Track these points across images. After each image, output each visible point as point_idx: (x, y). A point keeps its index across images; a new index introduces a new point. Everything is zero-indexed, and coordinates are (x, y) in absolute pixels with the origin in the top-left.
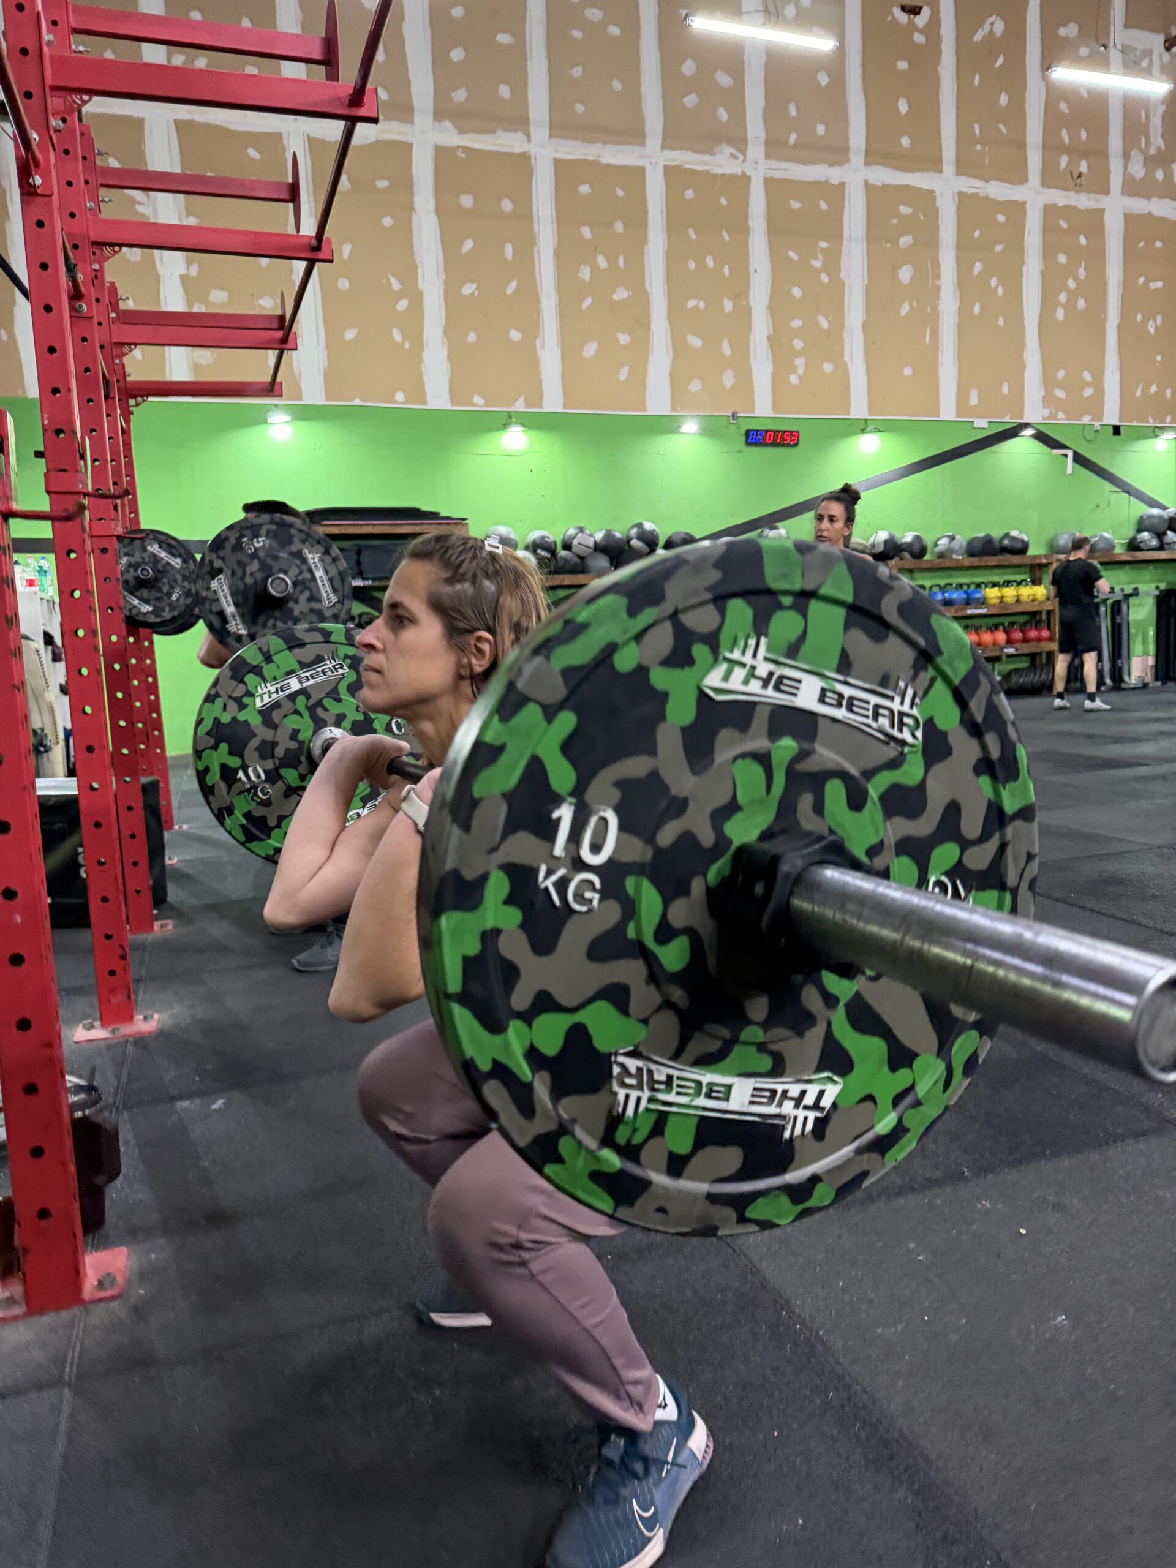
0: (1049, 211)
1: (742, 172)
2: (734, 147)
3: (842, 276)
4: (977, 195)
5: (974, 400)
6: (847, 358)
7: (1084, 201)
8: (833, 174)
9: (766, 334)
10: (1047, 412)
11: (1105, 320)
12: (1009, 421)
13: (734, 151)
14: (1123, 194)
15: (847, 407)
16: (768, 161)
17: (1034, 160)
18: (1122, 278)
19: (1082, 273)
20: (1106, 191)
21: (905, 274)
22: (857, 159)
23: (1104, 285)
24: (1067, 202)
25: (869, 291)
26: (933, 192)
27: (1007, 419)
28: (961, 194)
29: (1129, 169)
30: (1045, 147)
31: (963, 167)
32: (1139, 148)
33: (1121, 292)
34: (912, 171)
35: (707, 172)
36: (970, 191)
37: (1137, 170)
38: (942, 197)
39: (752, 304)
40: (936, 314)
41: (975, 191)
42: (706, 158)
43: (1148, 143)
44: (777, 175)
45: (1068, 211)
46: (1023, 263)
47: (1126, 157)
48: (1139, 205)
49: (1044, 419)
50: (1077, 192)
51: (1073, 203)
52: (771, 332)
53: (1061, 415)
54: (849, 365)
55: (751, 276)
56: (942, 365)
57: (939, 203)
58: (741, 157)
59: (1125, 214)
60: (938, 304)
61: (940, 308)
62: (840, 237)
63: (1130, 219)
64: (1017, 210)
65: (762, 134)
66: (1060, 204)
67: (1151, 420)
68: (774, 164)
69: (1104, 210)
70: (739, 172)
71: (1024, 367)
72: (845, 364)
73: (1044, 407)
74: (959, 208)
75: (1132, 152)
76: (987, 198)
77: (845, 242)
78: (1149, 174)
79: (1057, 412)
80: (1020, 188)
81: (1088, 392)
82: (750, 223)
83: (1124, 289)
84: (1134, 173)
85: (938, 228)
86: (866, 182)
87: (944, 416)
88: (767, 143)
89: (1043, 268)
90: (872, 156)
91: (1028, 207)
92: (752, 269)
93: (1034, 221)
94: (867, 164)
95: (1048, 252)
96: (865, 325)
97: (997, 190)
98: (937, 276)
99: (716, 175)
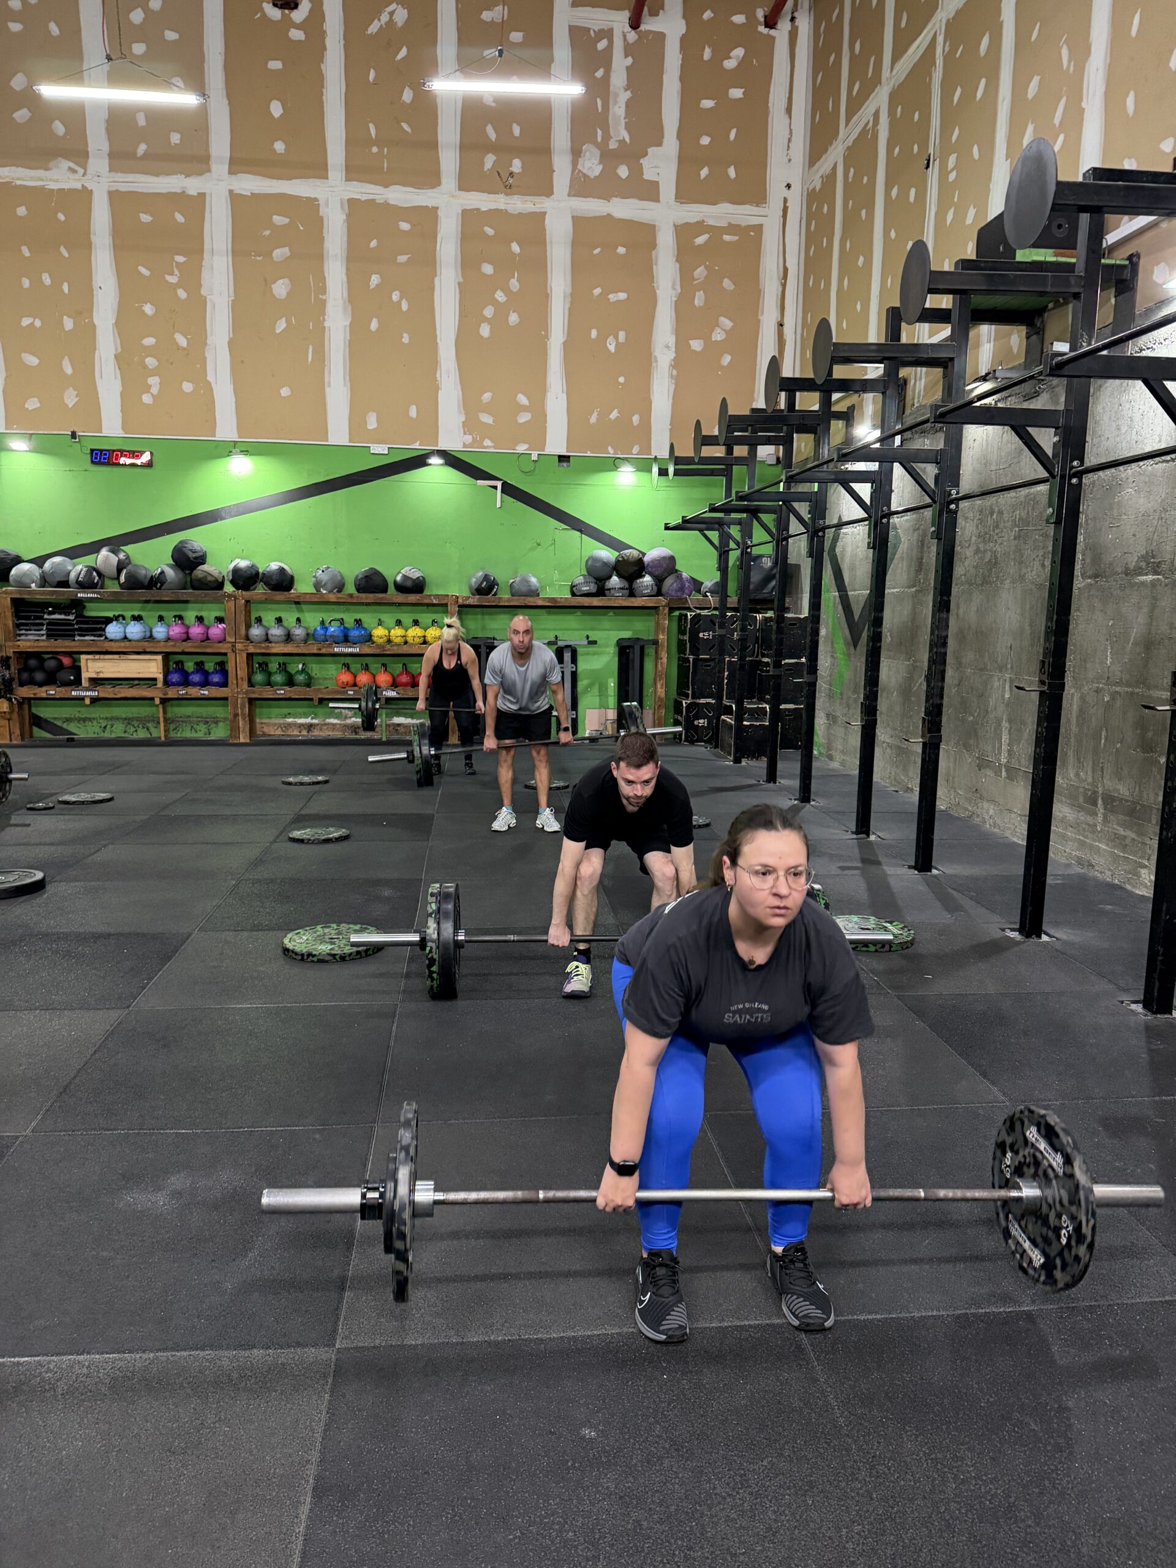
0: (469, 217)
1: (83, 186)
2: (73, 162)
3: (203, 292)
4: (374, 200)
5: (372, 422)
6: (210, 378)
7: (517, 204)
8: (192, 185)
9: (112, 352)
10: (469, 439)
11: (547, 337)
12: (418, 446)
13: (72, 165)
14: (569, 196)
15: (212, 428)
16: (113, 174)
17: (449, 161)
18: (569, 290)
19: (514, 284)
20: (548, 191)
21: (281, 288)
22: (220, 167)
23: (546, 297)
24: (493, 206)
25: (236, 307)
26: (316, 199)
27: (416, 446)
28: (351, 202)
29: (580, 167)
30: (463, 147)
31: (353, 172)
32: (594, 142)
33: (568, 306)
34: (290, 178)
35: (42, 188)
36: (364, 198)
37: (592, 166)
38: (327, 205)
39: (96, 321)
40: (320, 330)
41: (371, 197)
42: (40, 173)
43: (607, 137)
44: (123, 188)
45: (496, 216)
46: (434, 274)
47: (576, 153)
48: (593, 207)
49: (465, 445)
50: (507, 194)
51: (502, 207)
52: (120, 350)
53: (487, 442)
54: (213, 385)
55: (95, 292)
56: (329, 386)
57: (323, 211)
58: (81, 171)
59: (573, 217)
60: (324, 320)
61: (326, 324)
62: (201, 251)
63: (579, 222)
64: (428, 217)
65: (105, 147)
66: (484, 209)
67: (610, 449)
68: (119, 176)
69: (545, 213)
70: (79, 187)
71: (437, 388)
72: (209, 383)
73: (465, 434)
74: (349, 216)
75: (584, 147)
76: (386, 205)
77: (206, 256)
78: (609, 172)
79: (482, 440)
80: (430, 193)
81: (524, 418)
82: (93, 238)
83: (572, 303)
84: (585, 171)
85: (323, 238)
86: (231, 192)
87: (332, 441)
88: (112, 155)
89: (461, 280)
90: (237, 165)
91: (440, 213)
92: (96, 285)
93: (448, 229)
94: (231, 172)
95: (468, 263)
96: (231, 343)
97: (399, 196)
98: (324, 290)
99: (53, 190)
